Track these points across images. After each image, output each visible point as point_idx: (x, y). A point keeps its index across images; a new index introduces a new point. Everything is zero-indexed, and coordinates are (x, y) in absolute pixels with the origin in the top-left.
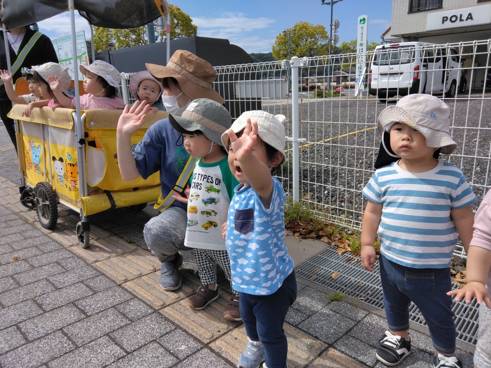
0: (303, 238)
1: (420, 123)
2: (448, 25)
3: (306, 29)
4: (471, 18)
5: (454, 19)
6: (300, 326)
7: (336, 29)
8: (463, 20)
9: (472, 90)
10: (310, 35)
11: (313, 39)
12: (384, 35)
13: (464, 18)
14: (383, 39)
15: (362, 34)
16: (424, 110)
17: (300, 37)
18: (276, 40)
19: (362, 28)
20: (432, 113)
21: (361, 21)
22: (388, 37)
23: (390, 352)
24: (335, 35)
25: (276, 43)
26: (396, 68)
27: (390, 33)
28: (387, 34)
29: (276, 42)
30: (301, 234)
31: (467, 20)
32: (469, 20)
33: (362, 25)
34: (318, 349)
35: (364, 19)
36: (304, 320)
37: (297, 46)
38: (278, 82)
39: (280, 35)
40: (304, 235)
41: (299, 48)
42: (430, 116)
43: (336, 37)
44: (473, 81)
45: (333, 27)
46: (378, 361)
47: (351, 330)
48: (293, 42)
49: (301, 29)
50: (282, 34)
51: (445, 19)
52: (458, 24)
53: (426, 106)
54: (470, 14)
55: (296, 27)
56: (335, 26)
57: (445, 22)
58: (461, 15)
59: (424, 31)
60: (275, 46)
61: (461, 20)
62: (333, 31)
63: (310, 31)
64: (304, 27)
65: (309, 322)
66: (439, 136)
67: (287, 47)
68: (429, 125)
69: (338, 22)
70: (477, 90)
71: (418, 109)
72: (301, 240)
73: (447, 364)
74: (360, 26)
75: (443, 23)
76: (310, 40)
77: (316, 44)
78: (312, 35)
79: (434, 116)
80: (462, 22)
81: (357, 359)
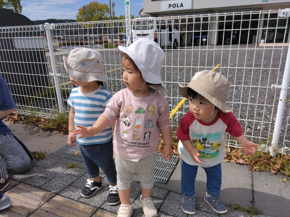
0: (65, 134)
1: (75, 69)
2: (172, 9)
3: (97, 6)
4: (182, 6)
5: (174, 6)
6: (42, 187)
7: (113, 7)
8: (179, 7)
9: (187, 44)
10: (100, 10)
11: (102, 12)
12: (140, 12)
13: (179, 5)
14: (140, 14)
15: (128, 11)
16: (77, 61)
17: (93, 11)
18: (79, 11)
19: (127, 7)
20: (82, 62)
21: (126, 3)
22: (142, 14)
23: (87, 190)
24: (113, 11)
25: (78, 14)
26: (145, 32)
27: (143, 11)
28: (141, 12)
29: (79, 12)
30: (64, 132)
31: (180, 7)
32: (182, 7)
33: (127, 6)
34: (48, 198)
35: (128, 2)
36: (46, 183)
37: (92, 16)
38: (40, 39)
39: (81, 8)
40: (66, 132)
41: (94, 17)
42: (81, 64)
43: (114, 12)
44: (187, 40)
45: (111, 6)
46: (82, 196)
47: (73, 182)
48: (90, 14)
49: (93, 6)
50: (82, 8)
51: (170, 5)
52: (176, 9)
53: (78, 58)
54: (182, 4)
55: (90, 4)
56: (113, 5)
57: (170, 7)
58: (178, 4)
59: (160, 11)
60: (78, 15)
61: (178, 7)
62: (112, 8)
63: (100, 7)
64: (96, 4)
65: (48, 184)
66: (88, 75)
67: (86, 16)
68: (81, 69)
69: (114, 3)
70: (189, 45)
71: (74, 60)
72: (64, 135)
73: (113, 190)
74: (126, 6)
75: (169, 7)
76: (100, 13)
77: (103, 15)
78: (101, 10)
79: (84, 64)
80: (178, 8)
81: (70, 198)
